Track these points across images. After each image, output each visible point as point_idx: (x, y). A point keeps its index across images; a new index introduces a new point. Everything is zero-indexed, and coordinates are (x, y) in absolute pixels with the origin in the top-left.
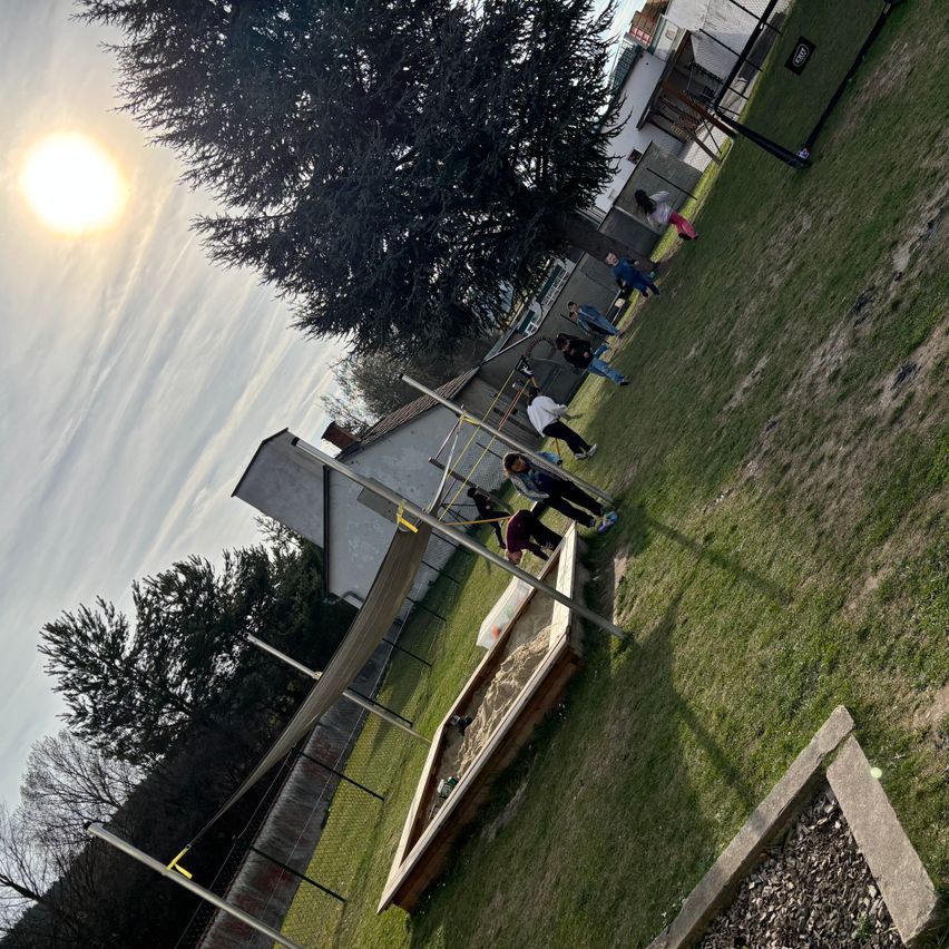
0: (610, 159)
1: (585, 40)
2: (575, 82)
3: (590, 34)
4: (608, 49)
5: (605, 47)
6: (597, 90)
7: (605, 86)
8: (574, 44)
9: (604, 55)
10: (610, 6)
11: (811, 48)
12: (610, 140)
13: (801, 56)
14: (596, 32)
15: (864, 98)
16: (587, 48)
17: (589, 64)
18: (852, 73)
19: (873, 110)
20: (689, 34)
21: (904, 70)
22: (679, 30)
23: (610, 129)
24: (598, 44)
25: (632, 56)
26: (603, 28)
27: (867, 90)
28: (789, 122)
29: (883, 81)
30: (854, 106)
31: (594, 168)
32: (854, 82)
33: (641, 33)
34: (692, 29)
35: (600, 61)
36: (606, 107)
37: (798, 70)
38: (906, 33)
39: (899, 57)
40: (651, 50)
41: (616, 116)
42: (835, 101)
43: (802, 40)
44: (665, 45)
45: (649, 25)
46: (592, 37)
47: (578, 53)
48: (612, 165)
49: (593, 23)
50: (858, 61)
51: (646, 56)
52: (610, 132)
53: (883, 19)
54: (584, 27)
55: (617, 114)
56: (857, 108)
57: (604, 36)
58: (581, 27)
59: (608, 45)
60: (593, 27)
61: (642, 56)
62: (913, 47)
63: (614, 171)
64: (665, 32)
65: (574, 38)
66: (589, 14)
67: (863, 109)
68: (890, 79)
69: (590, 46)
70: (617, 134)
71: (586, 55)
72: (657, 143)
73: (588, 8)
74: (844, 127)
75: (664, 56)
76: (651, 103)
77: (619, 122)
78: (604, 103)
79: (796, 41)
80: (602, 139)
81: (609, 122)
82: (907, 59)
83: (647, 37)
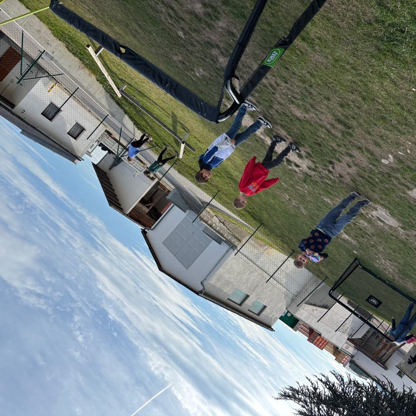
0: (404, 391)
1: (346, 389)
2: (364, 399)
3: (344, 386)
4: (352, 380)
5: (351, 381)
6: (370, 390)
7: (369, 385)
8: (347, 395)
9: (354, 382)
10: (334, 374)
11: (371, 297)
12: (394, 389)
13: (374, 301)
14: (344, 383)
15: (397, 278)
16: (350, 389)
17: (358, 391)
18: (384, 281)
19: (403, 275)
20: (348, 339)
21: (388, 262)
22: (346, 343)
23: (389, 387)
24: (349, 384)
25: (353, 365)
26: (342, 380)
27: (393, 276)
28: (400, 307)
29: (391, 270)
30: (399, 281)
31: (408, 400)
32: (388, 281)
33: (344, 359)
34: (347, 337)
35: (357, 384)
36: (378, 386)
37: (380, 303)
38: (372, 261)
39: (382, 264)
40: (352, 356)
41: (383, 383)
42: (395, 289)
43: (367, 300)
44: (351, 350)
45: (341, 355)
46: (346, 386)
47: (351, 394)
48: (408, 391)
49: (340, 384)
50: (380, 279)
51: (354, 359)
52: (391, 388)
53: (364, 268)
54: (341, 388)
55: (382, 382)
56: (401, 281)
57: (346, 380)
58: (340, 390)
59: (350, 379)
60: (341, 384)
61: (354, 361)
62: (379, 259)
63: (411, 390)
64: (346, 349)
65: (344, 394)
66: (336, 385)
67: (402, 279)
68: (390, 268)
69: (349, 388)
70: (392, 384)
71: (353, 390)
72: (397, 364)
73: (333, 385)
74: (409, 286)
75: (356, 351)
76: (376, 362)
77: (386, 382)
78: (376, 387)
79: (368, 303)
80: (394, 393)
81: (386, 387)
82: (383, 261)
83: (346, 357)
